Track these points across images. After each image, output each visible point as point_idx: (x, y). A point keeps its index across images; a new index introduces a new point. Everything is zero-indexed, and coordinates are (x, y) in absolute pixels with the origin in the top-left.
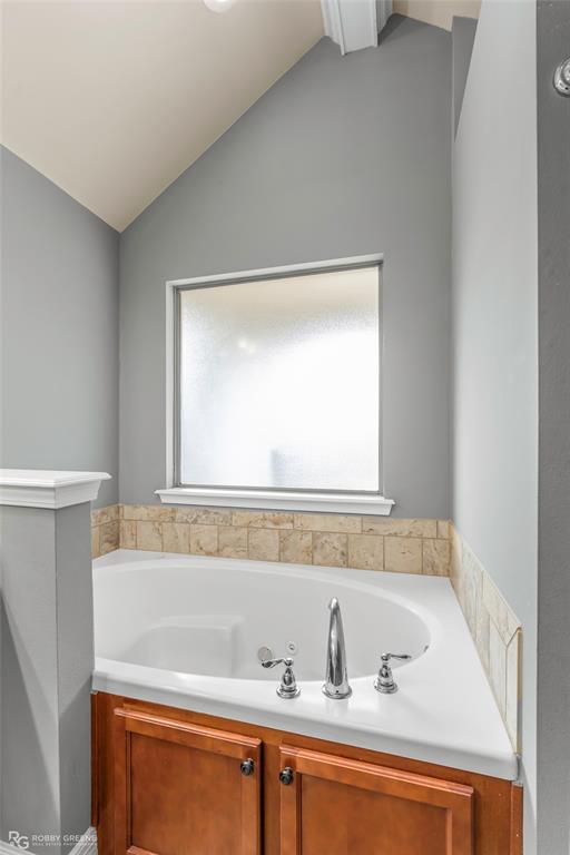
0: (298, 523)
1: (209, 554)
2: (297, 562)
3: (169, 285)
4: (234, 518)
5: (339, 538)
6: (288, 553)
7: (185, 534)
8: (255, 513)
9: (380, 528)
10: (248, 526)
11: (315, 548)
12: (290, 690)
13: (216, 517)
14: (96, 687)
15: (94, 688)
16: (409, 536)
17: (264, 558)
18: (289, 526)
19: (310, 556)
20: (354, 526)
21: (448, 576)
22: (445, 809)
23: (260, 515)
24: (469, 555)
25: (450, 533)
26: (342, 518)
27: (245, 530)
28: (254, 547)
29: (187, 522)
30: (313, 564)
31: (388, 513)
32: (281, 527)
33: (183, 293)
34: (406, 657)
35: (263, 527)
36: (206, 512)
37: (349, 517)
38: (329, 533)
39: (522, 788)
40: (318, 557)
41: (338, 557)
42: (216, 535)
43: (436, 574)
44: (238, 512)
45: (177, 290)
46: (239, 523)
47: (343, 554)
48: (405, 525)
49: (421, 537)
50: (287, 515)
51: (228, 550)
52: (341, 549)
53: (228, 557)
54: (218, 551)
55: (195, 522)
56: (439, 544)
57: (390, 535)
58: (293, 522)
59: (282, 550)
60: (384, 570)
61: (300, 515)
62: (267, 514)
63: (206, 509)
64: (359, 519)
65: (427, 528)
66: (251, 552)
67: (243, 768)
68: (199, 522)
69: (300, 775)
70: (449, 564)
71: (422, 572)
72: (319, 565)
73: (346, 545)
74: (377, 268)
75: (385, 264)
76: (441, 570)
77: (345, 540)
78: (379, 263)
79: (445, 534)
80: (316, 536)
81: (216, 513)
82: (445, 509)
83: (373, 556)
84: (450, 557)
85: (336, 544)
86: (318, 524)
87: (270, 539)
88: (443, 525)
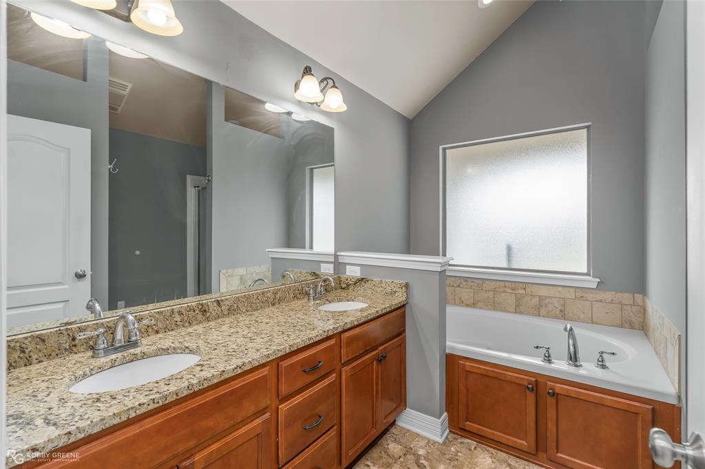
0: (528, 290)
1: (468, 305)
2: (528, 314)
3: (441, 147)
4: (484, 285)
5: (558, 301)
6: (521, 308)
7: (452, 293)
8: (498, 283)
9: (590, 296)
10: (494, 291)
11: (541, 306)
12: (549, 360)
13: (472, 284)
14: (448, 351)
15: (447, 351)
16: (612, 302)
17: (504, 310)
18: (522, 292)
19: (537, 311)
20: (571, 294)
21: (643, 330)
22: (637, 414)
23: (503, 284)
24: (656, 311)
25: (644, 301)
26: (560, 289)
27: (492, 293)
28: (498, 303)
29: (453, 286)
30: (539, 315)
31: (595, 287)
32: (517, 292)
33: (447, 151)
34: (613, 354)
35: (504, 292)
36: (465, 281)
37: (566, 288)
38: (550, 297)
39: (681, 408)
40: (543, 311)
41: (558, 313)
42: (472, 295)
43: (632, 328)
44: (487, 282)
45: (444, 149)
46: (487, 289)
47: (561, 311)
48: (608, 296)
49: (620, 303)
50: (521, 285)
51: (480, 304)
52: (560, 308)
53: (481, 308)
54: (474, 304)
55: (458, 286)
56: (634, 309)
57: (596, 301)
58: (525, 289)
59: (517, 306)
60: (592, 323)
61: (530, 285)
62: (507, 284)
63: (466, 279)
64: (573, 290)
65: (626, 298)
66: (495, 306)
67: (528, 388)
68: (461, 286)
69: (558, 394)
70: (643, 322)
71: (622, 326)
72: (544, 316)
73: (564, 305)
74: (586, 130)
75: (591, 128)
76: (637, 326)
77: (562, 302)
78: (588, 127)
79: (639, 301)
80: (541, 298)
81: (472, 282)
82: (640, 286)
83: (584, 313)
84: (644, 318)
85: (556, 305)
86: (543, 292)
87: (510, 300)
88: (638, 297)
